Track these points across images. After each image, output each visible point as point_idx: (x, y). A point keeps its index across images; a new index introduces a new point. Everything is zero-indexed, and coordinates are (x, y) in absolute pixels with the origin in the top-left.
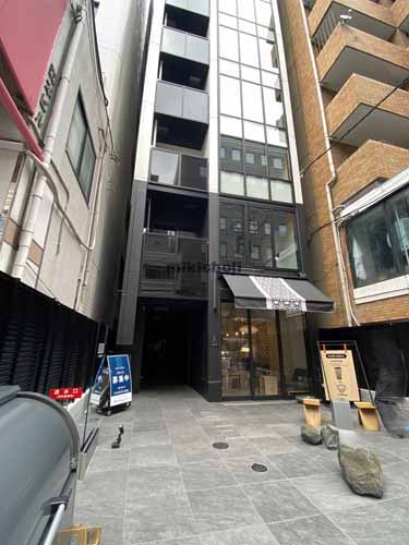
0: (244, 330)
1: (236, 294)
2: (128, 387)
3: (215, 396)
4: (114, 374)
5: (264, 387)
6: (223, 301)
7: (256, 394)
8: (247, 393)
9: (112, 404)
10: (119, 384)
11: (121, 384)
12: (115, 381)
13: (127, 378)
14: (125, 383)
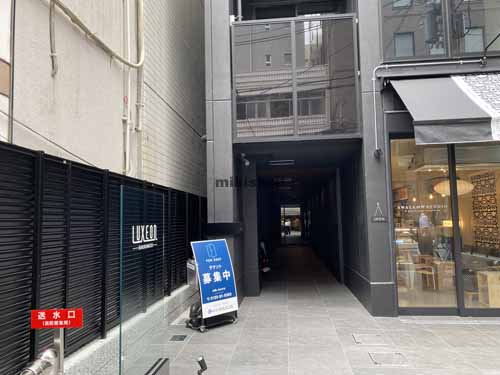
0: (444, 189)
1: (416, 119)
2: (230, 289)
3: (386, 306)
4: (204, 269)
5: (486, 291)
6: (392, 136)
7: (469, 305)
8: (450, 302)
9: (206, 315)
10: (213, 284)
11: (218, 285)
12: (207, 279)
13: (227, 274)
14: (223, 282)
